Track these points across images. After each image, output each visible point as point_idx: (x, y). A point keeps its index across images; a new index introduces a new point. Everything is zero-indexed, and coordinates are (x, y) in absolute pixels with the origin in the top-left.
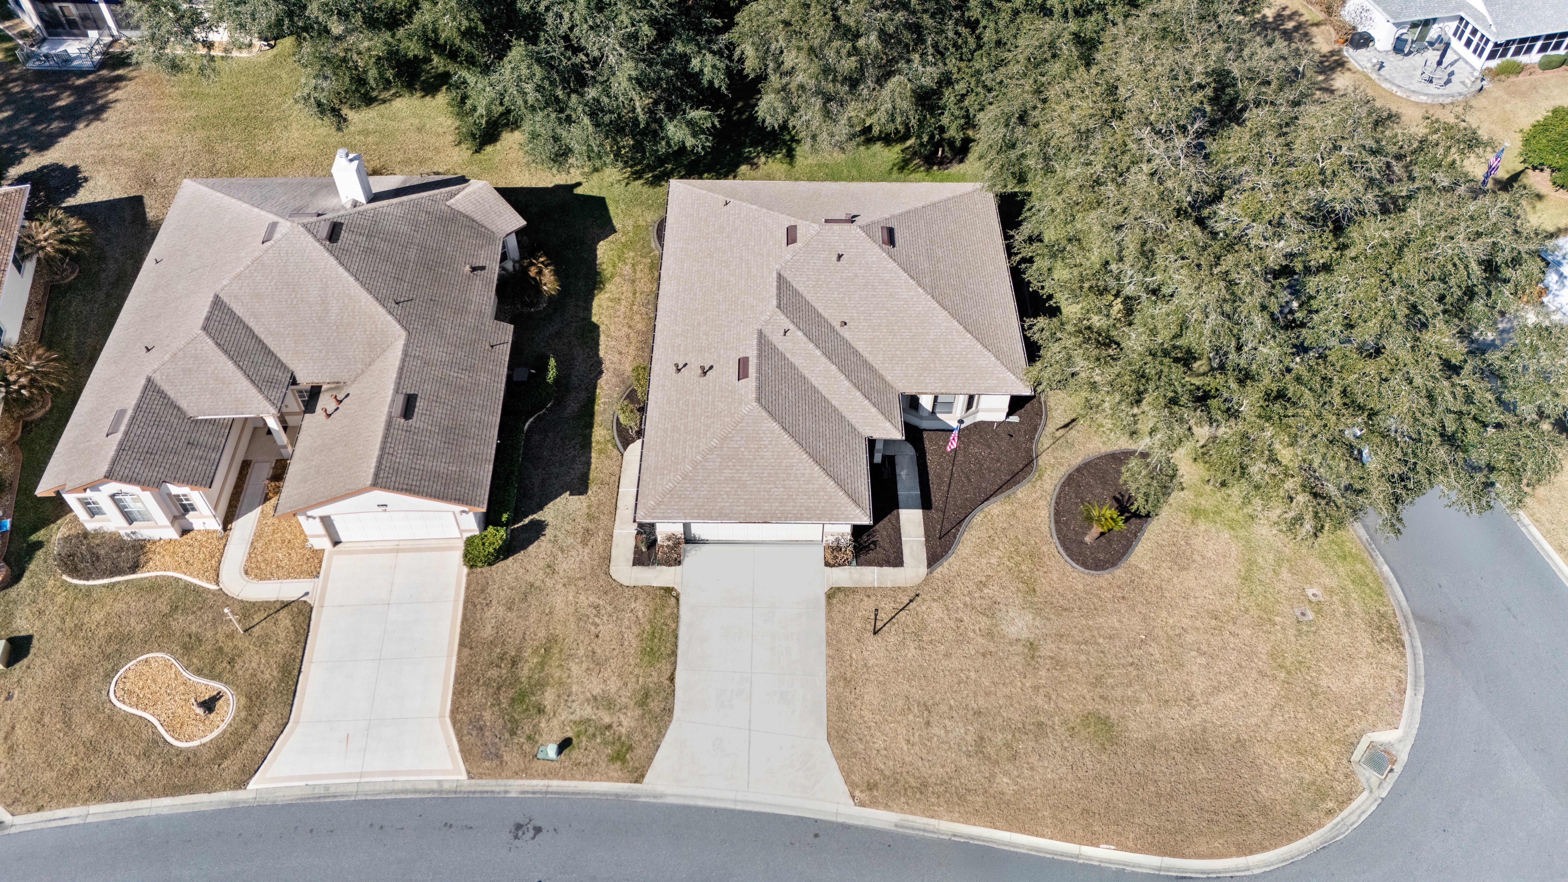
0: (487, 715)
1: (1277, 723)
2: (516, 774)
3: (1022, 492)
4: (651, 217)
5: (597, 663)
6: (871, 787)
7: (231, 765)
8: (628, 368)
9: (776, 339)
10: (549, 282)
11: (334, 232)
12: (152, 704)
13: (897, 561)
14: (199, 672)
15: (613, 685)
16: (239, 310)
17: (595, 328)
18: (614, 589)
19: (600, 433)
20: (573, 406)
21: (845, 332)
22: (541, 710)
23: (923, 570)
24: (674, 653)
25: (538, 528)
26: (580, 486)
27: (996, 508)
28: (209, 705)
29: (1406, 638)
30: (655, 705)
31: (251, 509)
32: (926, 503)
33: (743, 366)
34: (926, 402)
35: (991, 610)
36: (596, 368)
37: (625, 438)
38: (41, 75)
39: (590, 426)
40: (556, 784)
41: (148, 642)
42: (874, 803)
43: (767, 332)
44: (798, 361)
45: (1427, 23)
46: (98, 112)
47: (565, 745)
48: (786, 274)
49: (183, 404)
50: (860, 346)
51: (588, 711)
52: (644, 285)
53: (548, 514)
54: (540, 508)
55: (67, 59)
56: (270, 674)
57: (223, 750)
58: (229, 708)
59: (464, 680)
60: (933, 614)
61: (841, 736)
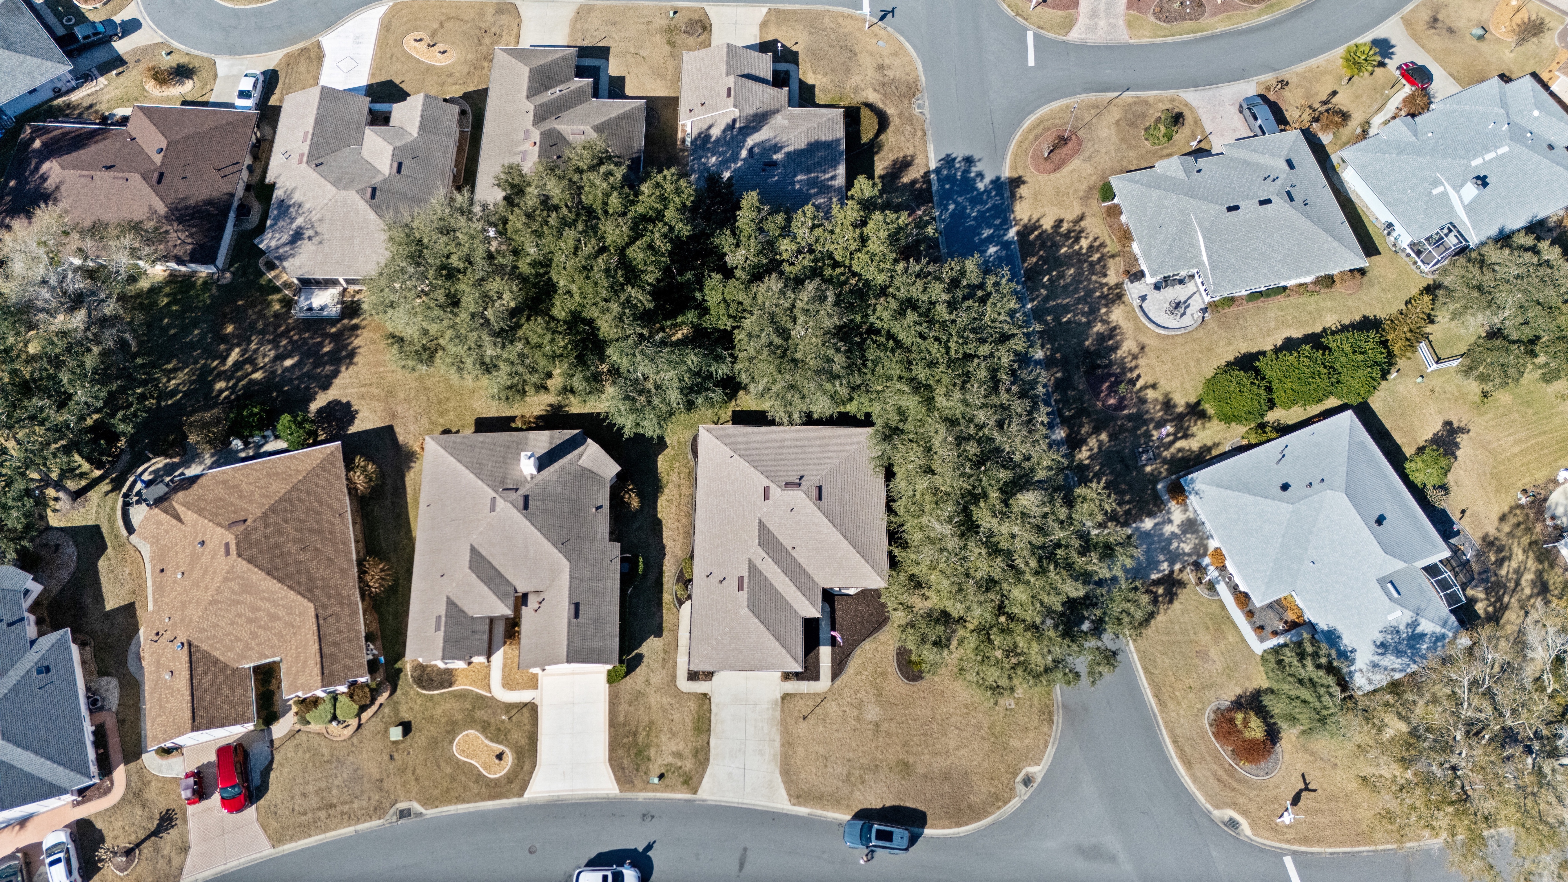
0: (625, 761)
1: (985, 764)
2: (641, 791)
3: (881, 636)
4: (687, 436)
5: (673, 734)
6: (798, 797)
7: (516, 784)
8: (679, 553)
9: (758, 563)
11: (526, 502)
12: (474, 756)
13: (816, 678)
14: (492, 740)
15: (681, 746)
16: (484, 552)
17: (659, 522)
18: (679, 694)
19: (667, 597)
20: (651, 579)
21: (794, 553)
22: (649, 759)
23: (829, 683)
24: (709, 730)
25: (640, 660)
26: (659, 633)
27: (867, 645)
28: (500, 756)
29: (1055, 718)
30: (701, 757)
31: (498, 649)
33: (741, 582)
35: (859, 706)
36: (661, 549)
37: (680, 600)
38: (308, 324)
39: (661, 592)
40: (659, 795)
41: (465, 725)
42: (799, 804)
43: (753, 559)
44: (769, 575)
46: (350, 356)
47: (661, 776)
48: (763, 520)
49: (466, 609)
50: (802, 561)
51: (670, 760)
52: (685, 490)
53: (644, 649)
54: (640, 645)
55: (320, 308)
56: (524, 740)
57: (510, 778)
58: (509, 758)
59: (614, 746)
60: (832, 707)
61: (786, 770)
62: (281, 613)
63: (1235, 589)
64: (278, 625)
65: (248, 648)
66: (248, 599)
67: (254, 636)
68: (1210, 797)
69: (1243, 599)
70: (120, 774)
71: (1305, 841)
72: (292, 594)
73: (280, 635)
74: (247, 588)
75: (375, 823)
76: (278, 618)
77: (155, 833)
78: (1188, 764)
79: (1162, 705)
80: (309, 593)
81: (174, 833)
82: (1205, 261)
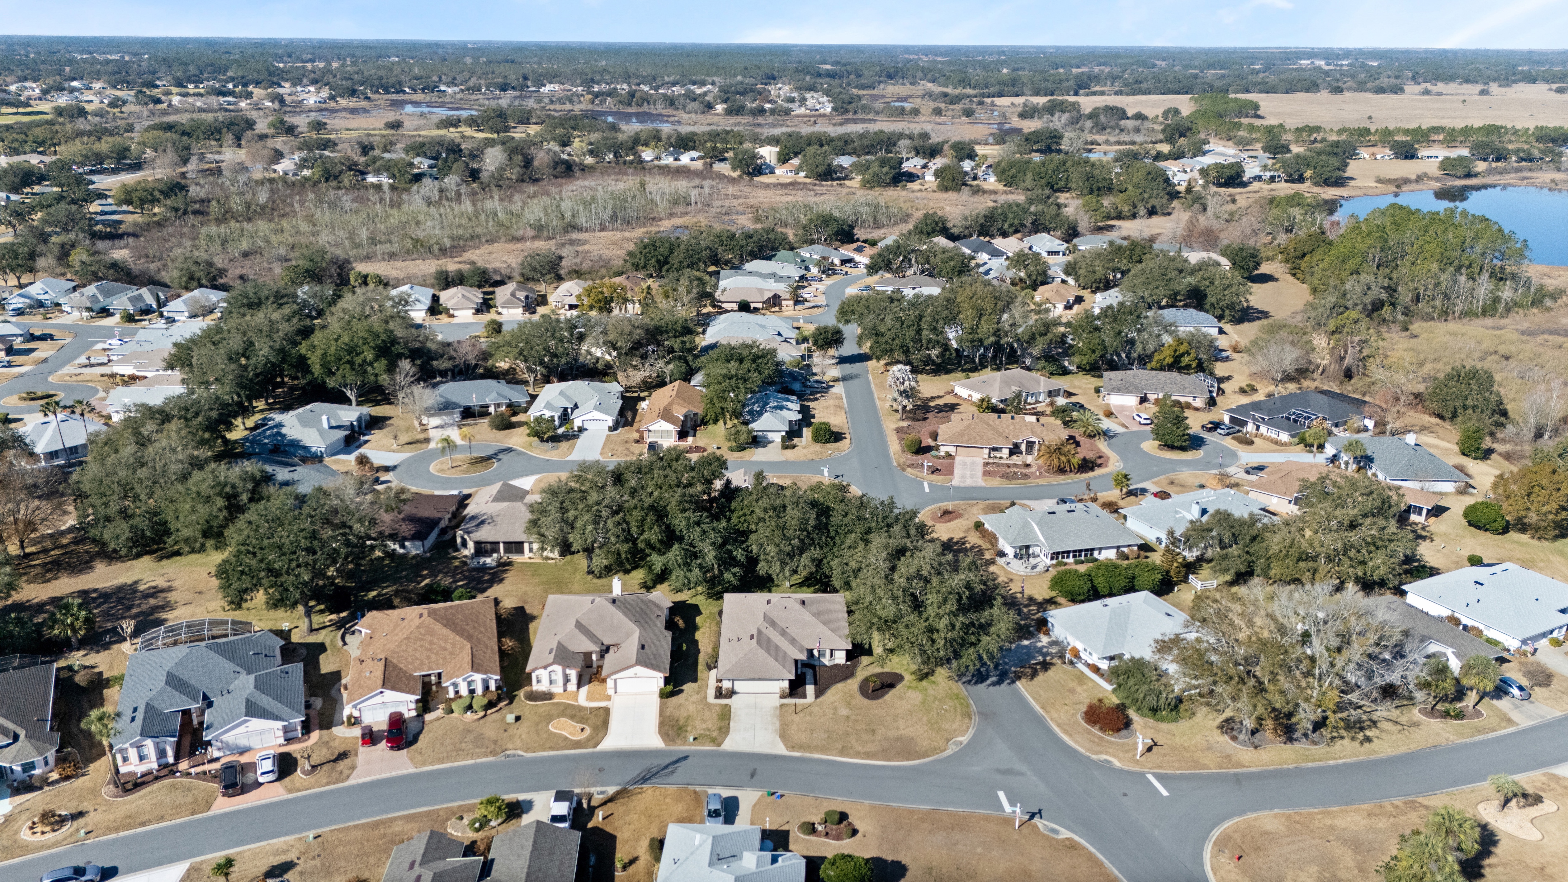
0: (670, 732)
1: (925, 735)
2: (680, 745)
3: (849, 681)
4: (716, 609)
5: (704, 721)
6: (793, 747)
7: (592, 743)
8: (710, 650)
9: (763, 630)
10: (681, 623)
11: (614, 601)
12: (564, 729)
13: (804, 696)
14: (577, 722)
15: (710, 726)
16: (584, 623)
17: (697, 640)
18: (709, 705)
19: (701, 667)
20: (691, 661)
21: (787, 630)
22: (687, 731)
23: (813, 699)
24: (729, 718)
25: (681, 691)
26: (695, 680)
27: (840, 685)
28: (581, 730)
29: (973, 717)
30: (724, 730)
31: (585, 685)
32: (815, 683)
33: (752, 637)
34: (816, 653)
35: (835, 709)
36: (698, 652)
37: (710, 668)
38: (475, 569)
39: (697, 665)
40: (693, 747)
41: (559, 716)
42: (794, 751)
43: (760, 628)
44: (771, 636)
45: (1028, 547)
46: (501, 581)
47: (695, 739)
48: (767, 613)
49: (571, 648)
50: (792, 634)
51: (702, 732)
52: (714, 628)
53: (685, 687)
54: (682, 686)
55: (484, 564)
56: (599, 723)
57: (588, 740)
58: (588, 731)
59: (662, 724)
60: (816, 709)
61: (784, 736)
62: (449, 646)
63: (1089, 665)
64: (445, 653)
65: (422, 663)
66: (429, 638)
67: (428, 657)
68: (1088, 750)
69: (1096, 669)
70: (315, 735)
71: (1161, 767)
72: (457, 638)
73: (445, 659)
74: (430, 632)
75: (490, 759)
76: (445, 649)
77: (334, 761)
78: (1070, 735)
79: (1047, 712)
80: (469, 638)
81: (347, 761)
82: (1041, 538)
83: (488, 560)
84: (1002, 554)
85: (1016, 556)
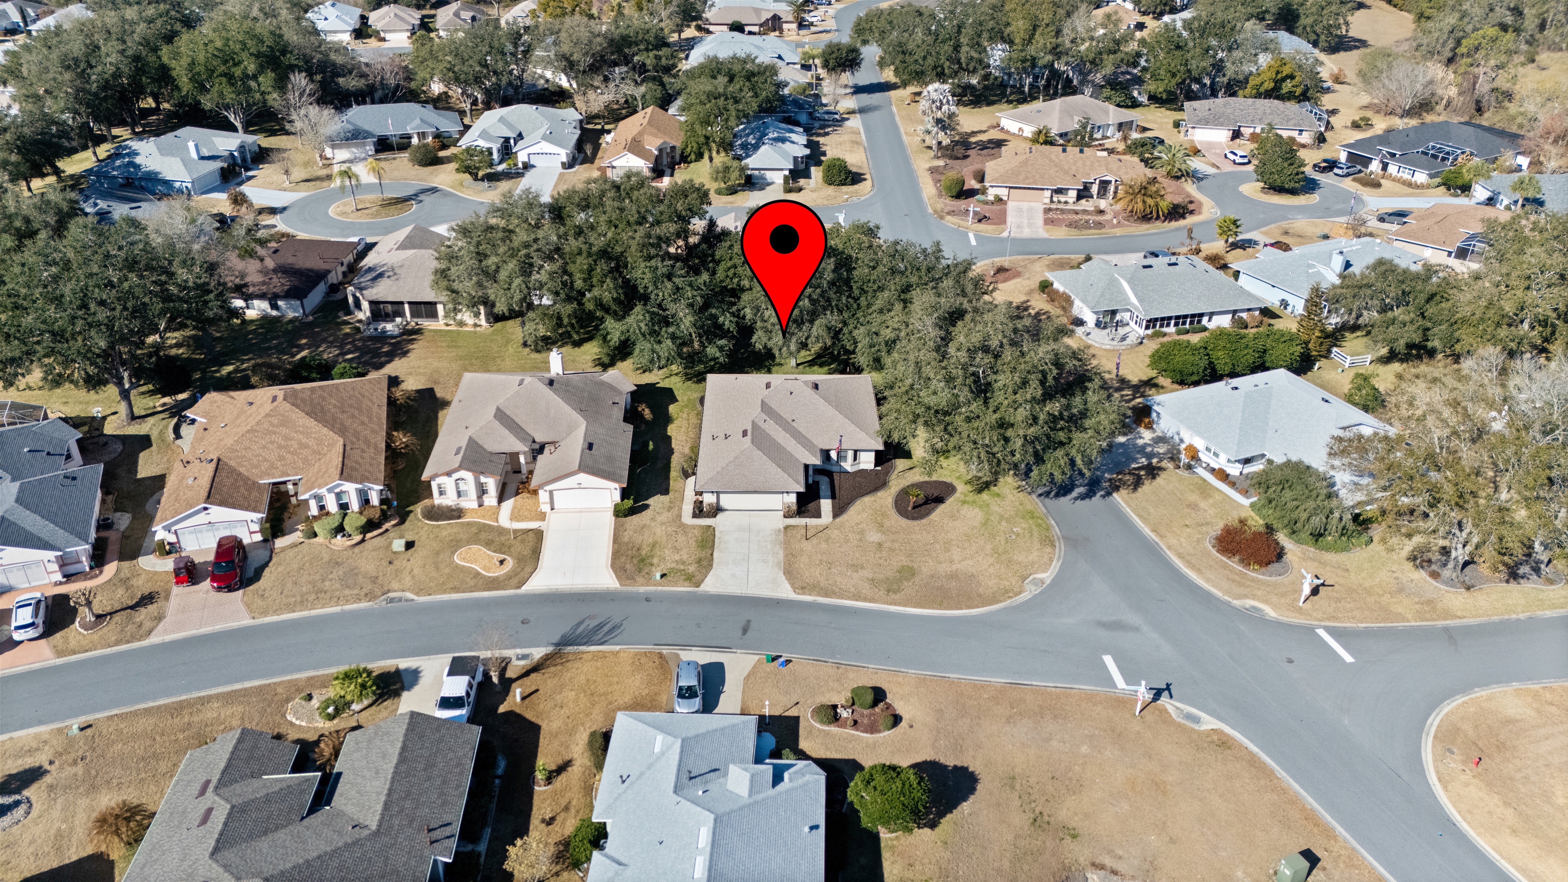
0: (628, 566)
1: (991, 570)
2: (642, 585)
3: (880, 494)
4: (696, 396)
5: (676, 550)
6: (803, 588)
7: (514, 581)
8: (687, 450)
9: (761, 424)
10: (647, 414)
11: (551, 383)
12: (475, 561)
13: (818, 515)
14: (495, 552)
15: (685, 557)
16: (508, 412)
18: (683, 527)
19: (674, 474)
20: (660, 465)
21: (794, 424)
22: (652, 565)
23: (831, 519)
24: (713, 546)
25: (646, 507)
26: (666, 491)
27: (867, 499)
28: (501, 562)
29: (1057, 544)
30: (705, 563)
31: (509, 498)
32: (833, 497)
33: (745, 433)
34: (834, 455)
35: (862, 532)
36: (671, 450)
37: (686, 475)
38: (371, 338)
39: (669, 471)
40: (660, 588)
41: (469, 542)
42: (804, 594)
43: (757, 421)
44: (771, 433)
46: (405, 353)
47: (663, 576)
48: (766, 400)
49: (486, 447)
50: (801, 430)
51: (673, 565)
52: (694, 420)
53: (650, 501)
54: (647, 499)
55: (384, 331)
56: (527, 552)
57: (509, 577)
58: (510, 563)
59: (616, 555)
60: (834, 533)
61: (790, 572)
62: (312, 443)
63: (1213, 471)
64: (306, 452)
65: (273, 466)
66: (284, 430)
67: (281, 458)
68: (1227, 592)
69: (1223, 475)
70: (110, 569)
71: (1335, 618)
72: (325, 430)
73: (306, 460)
74: (285, 422)
75: (364, 605)
76: (307, 446)
77: (132, 608)
78: (1199, 571)
79: (1161, 536)
80: (342, 431)
81: (152, 608)
82: (1133, 299)
83: (389, 327)
84: (1080, 322)
85: (1098, 324)
